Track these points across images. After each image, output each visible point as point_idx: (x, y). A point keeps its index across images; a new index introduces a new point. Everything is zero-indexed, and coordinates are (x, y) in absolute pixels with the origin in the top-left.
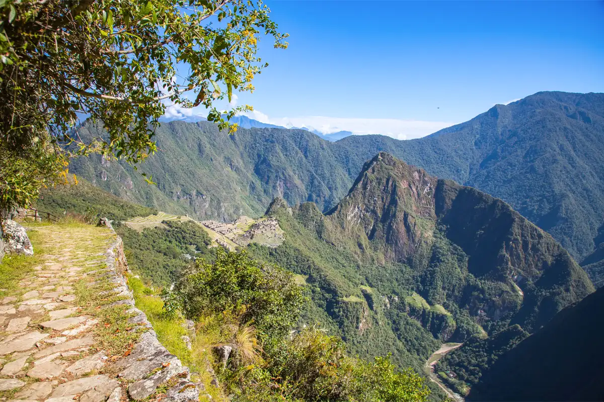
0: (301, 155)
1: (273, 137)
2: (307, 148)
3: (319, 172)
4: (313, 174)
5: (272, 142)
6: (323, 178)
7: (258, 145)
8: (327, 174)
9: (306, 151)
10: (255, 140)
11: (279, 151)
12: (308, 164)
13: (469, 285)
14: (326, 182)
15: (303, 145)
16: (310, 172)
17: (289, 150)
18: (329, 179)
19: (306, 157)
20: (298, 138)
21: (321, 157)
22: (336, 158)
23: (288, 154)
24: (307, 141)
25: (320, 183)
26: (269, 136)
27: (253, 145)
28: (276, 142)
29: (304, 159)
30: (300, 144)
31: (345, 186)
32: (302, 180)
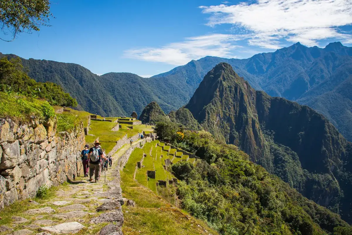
0: (77, 83)
1: (51, 68)
2: (82, 79)
3: (95, 98)
4: (90, 100)
5: (51, 72)
6: (99, 103)
7: (38, 73)
8: (102, 100)
9: (81, 81)
10: (34, 69)
11: (58, 79)
12: (85, 92)
13: (309, 179)
14: (102, 106)
15: (78, 76)
16: (88, 98)
17: (68, 79)
18: (104, 104)
19: (82, 86)
20: (74, 70)
21: (94, 86)
22: (104, 87)
23: (67, 82)
24: (81, 73)
25: (96, 106)
26: (47, 67)
27: (33, 74)
28: (54, 72)
29: (80, 86)
30: (75, 75)
31: (116, 109)
32: (81, 104)
